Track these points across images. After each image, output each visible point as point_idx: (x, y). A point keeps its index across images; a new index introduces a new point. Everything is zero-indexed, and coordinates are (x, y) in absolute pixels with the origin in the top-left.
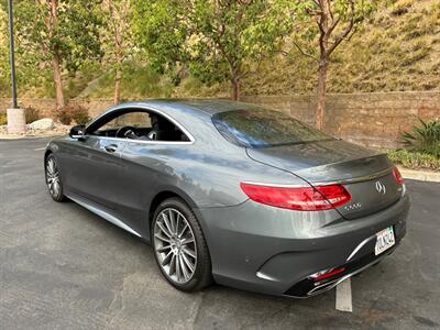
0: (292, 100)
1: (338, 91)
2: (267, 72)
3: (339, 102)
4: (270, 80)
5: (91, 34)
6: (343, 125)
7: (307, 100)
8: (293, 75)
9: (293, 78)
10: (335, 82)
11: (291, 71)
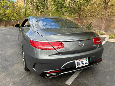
0: (96, 18)
1: (112, 15)
2: (91, 10)
3: (111, 18)
4: (91, 13)
5: (46, 3)
6: (112, 26)
7: (101, 18)
8: (98, 11)
9: (98, 12)
10: (111, 12)
11: (98, 9)
